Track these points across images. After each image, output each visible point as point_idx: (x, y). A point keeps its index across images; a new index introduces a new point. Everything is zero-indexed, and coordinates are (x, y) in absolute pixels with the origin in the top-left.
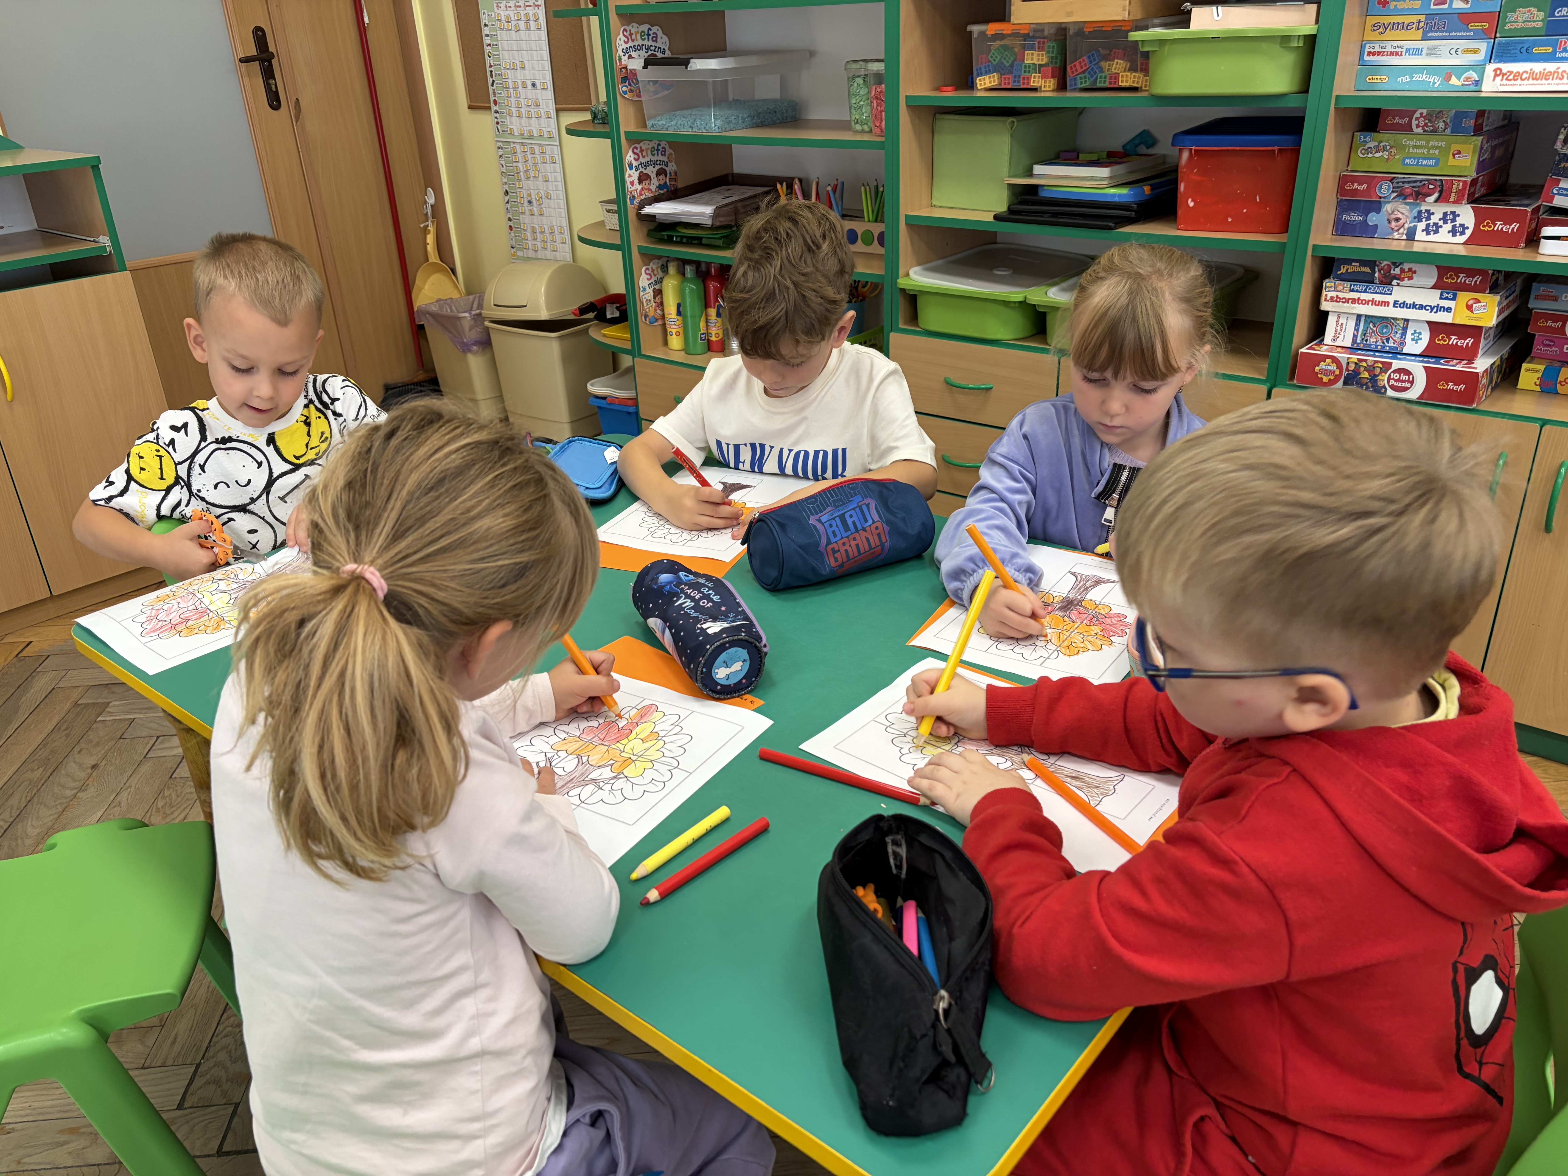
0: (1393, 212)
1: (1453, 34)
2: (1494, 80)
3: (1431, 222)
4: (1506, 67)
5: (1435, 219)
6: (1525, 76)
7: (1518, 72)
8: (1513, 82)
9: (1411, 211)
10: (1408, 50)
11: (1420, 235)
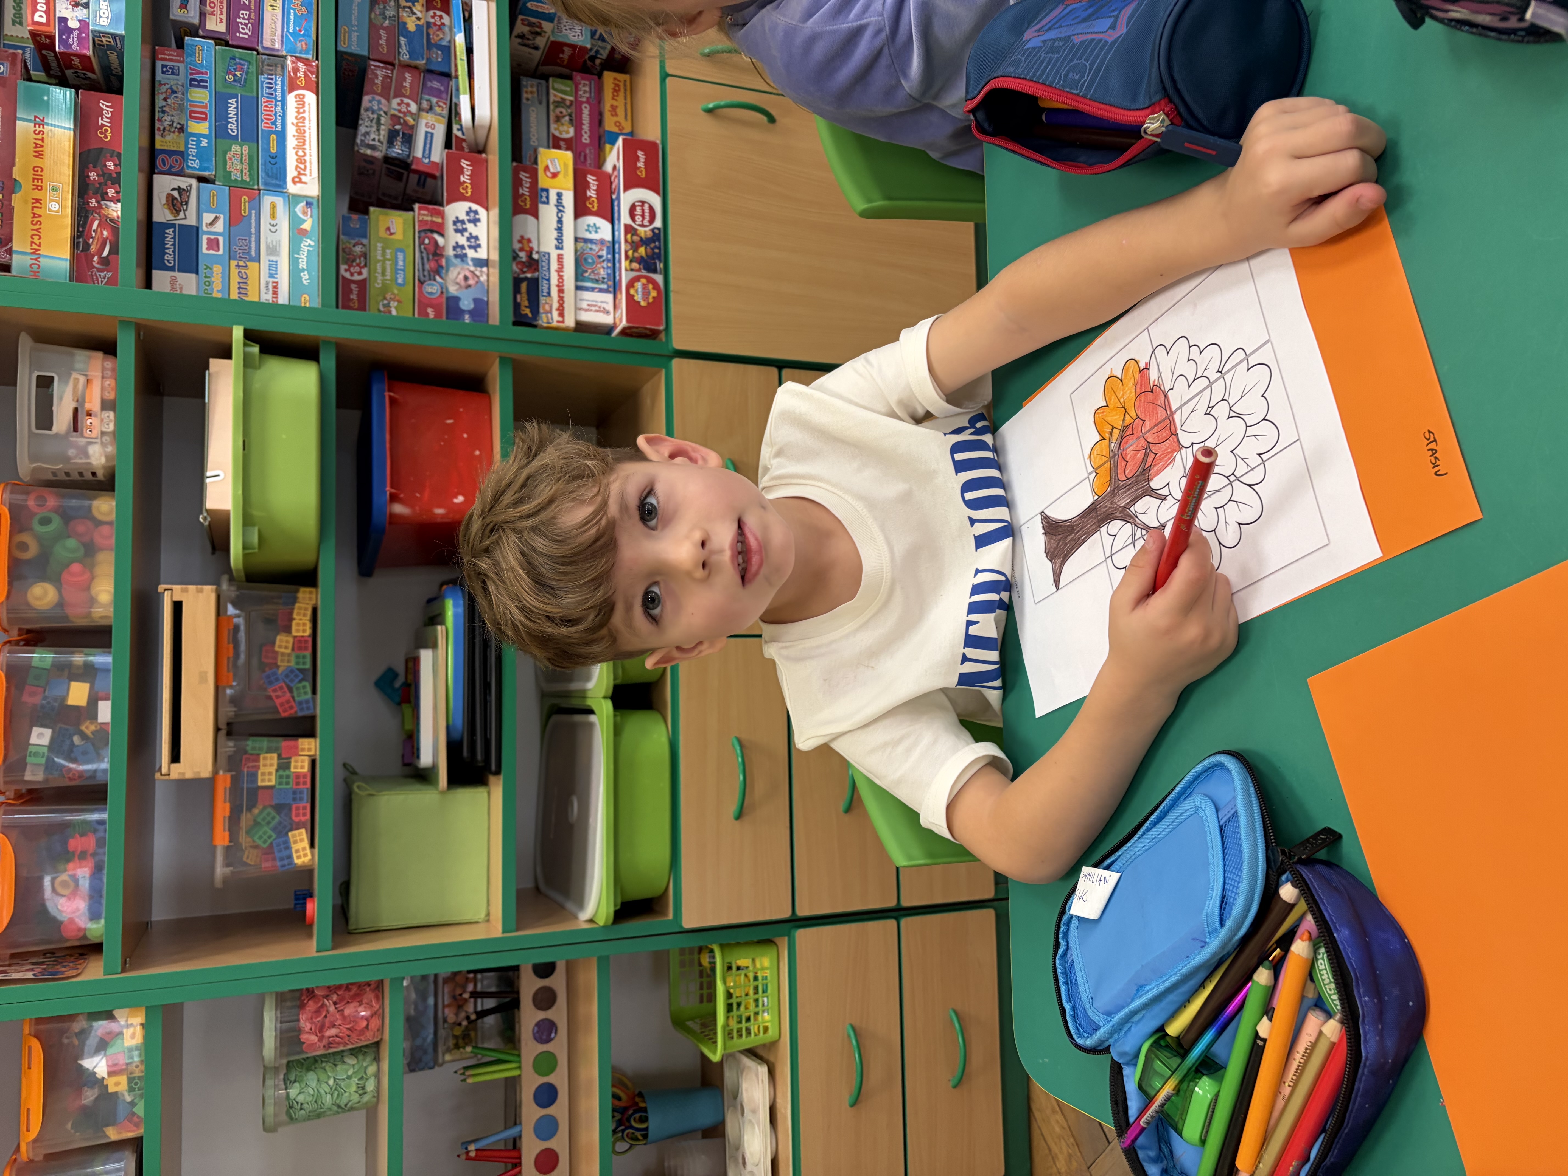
0: (458, 284)
1: (253, 230)
2: (305, 183)
3: (466, 244)
4: (291, 172)
5: (462, 241)
6: (301, 153)
7: (297, 160)
8: (308, 164)
9: (455, 266)
10: (271, 276)
11: (482, 254)
